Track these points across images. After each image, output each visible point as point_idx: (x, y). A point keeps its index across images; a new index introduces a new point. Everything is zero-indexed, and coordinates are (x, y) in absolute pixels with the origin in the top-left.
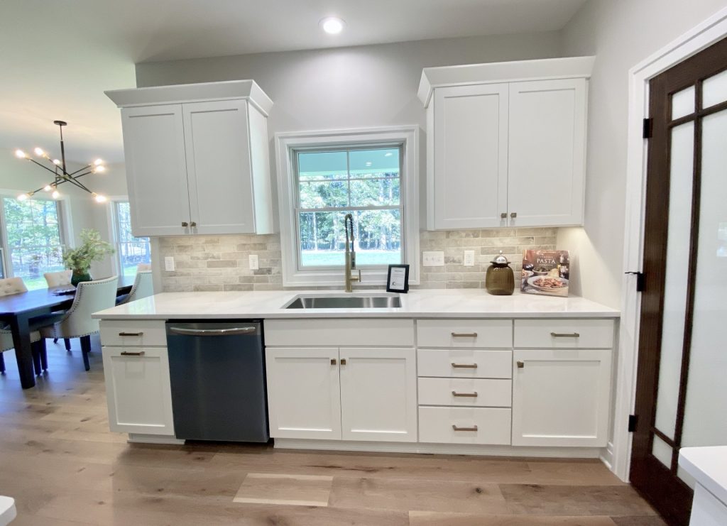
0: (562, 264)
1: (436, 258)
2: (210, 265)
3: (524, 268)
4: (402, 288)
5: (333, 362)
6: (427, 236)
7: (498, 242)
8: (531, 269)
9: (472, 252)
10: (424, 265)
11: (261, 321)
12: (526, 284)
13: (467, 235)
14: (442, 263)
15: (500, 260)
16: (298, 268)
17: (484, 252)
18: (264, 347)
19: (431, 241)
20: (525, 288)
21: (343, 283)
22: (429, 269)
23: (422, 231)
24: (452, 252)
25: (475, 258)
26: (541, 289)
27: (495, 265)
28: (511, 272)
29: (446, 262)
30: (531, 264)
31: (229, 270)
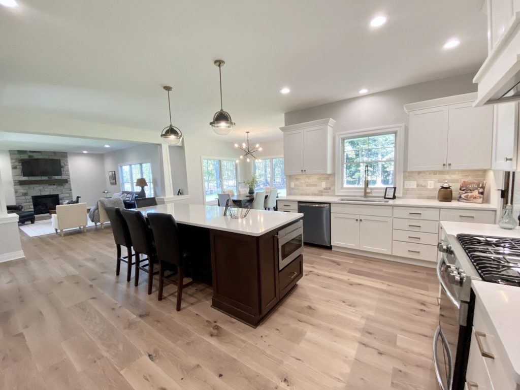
0: (481, 188)
1: (412, 184)
2: (307, 186)
3: (461, 190)
4: (392, 197)
5: (357, 220)
6: (407, 174)
7: (448, 177)
8: (463, 190)
9: (432, 182)
10: (405, 187)
11: (330, 203)
12: (460, 197)
13: (430, 174)
14: (415, 187)
15: (446, 185)
16: (342, 188)
17: (439, 182)
18: (330, 213)
19: (409, 176)
20: (459, 199)
21: (363, 194)
22: (408, 189)
23: (404, 172)
24: (421, 181)
25: (433, 184)
26: (467, 199)
27: (443, 188)
28: (451, 191)
29: (417, 186)
30: (465, 188)
31: (314, 188)
